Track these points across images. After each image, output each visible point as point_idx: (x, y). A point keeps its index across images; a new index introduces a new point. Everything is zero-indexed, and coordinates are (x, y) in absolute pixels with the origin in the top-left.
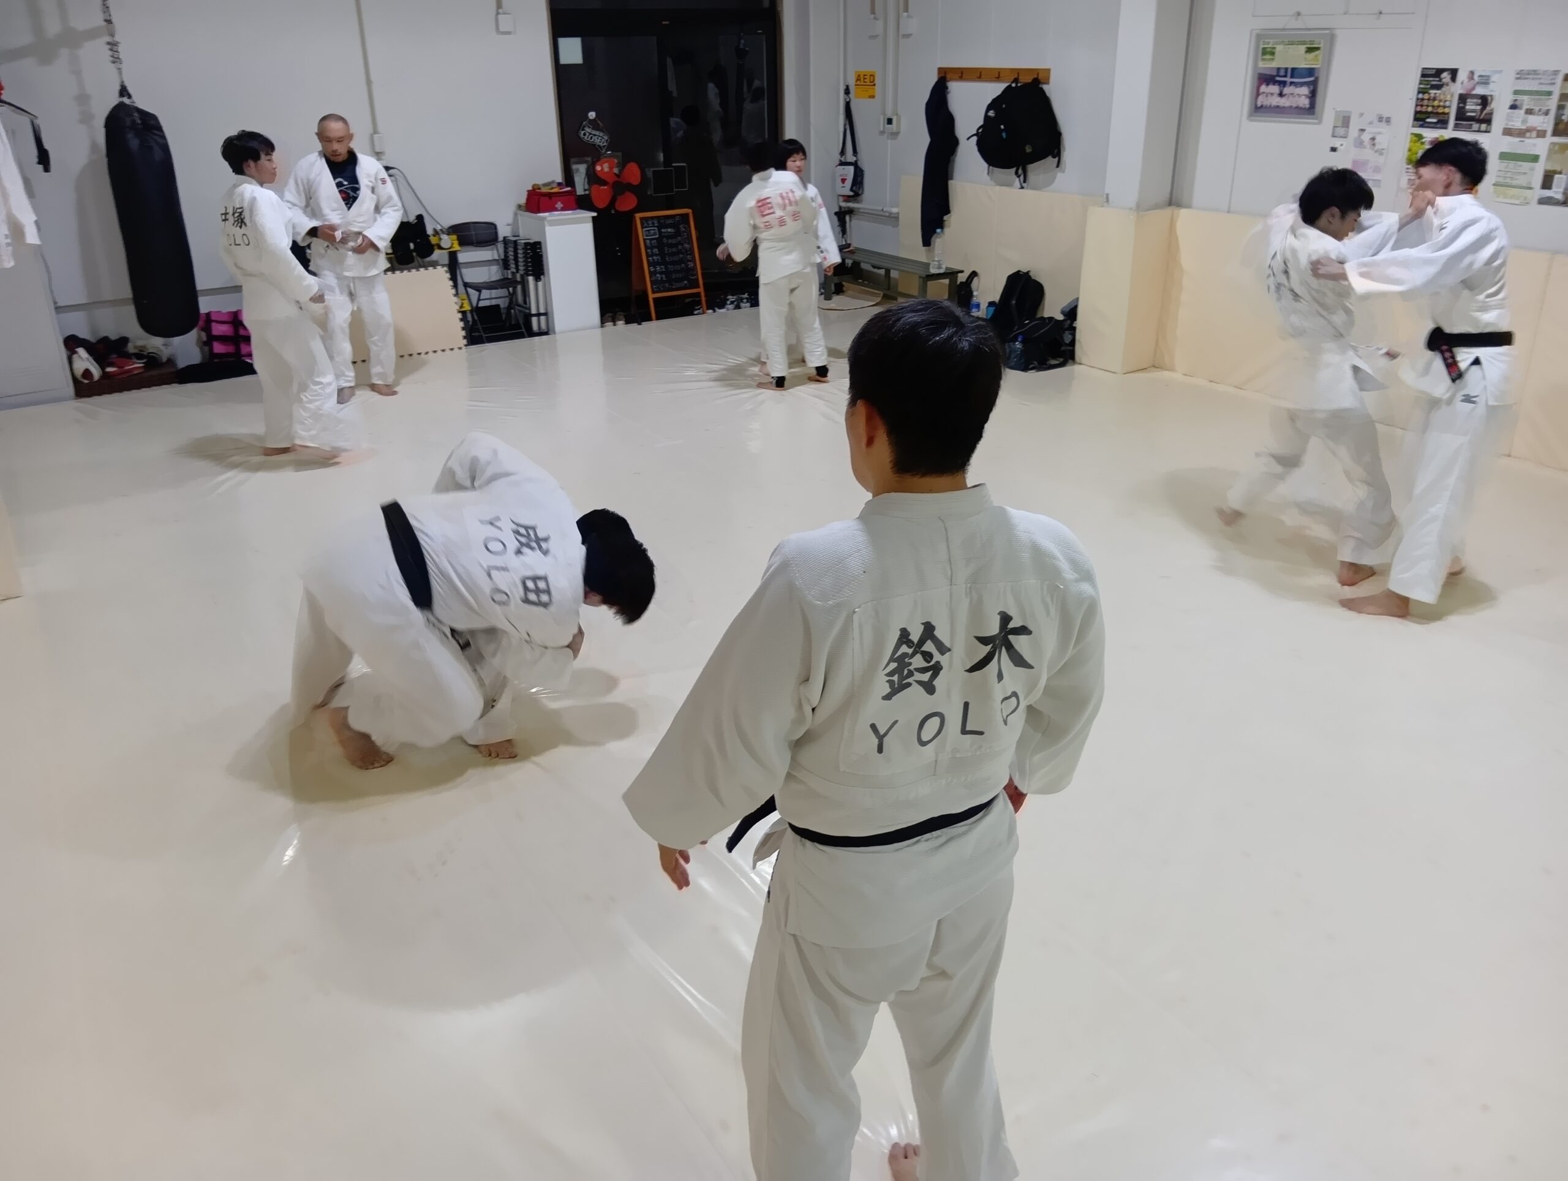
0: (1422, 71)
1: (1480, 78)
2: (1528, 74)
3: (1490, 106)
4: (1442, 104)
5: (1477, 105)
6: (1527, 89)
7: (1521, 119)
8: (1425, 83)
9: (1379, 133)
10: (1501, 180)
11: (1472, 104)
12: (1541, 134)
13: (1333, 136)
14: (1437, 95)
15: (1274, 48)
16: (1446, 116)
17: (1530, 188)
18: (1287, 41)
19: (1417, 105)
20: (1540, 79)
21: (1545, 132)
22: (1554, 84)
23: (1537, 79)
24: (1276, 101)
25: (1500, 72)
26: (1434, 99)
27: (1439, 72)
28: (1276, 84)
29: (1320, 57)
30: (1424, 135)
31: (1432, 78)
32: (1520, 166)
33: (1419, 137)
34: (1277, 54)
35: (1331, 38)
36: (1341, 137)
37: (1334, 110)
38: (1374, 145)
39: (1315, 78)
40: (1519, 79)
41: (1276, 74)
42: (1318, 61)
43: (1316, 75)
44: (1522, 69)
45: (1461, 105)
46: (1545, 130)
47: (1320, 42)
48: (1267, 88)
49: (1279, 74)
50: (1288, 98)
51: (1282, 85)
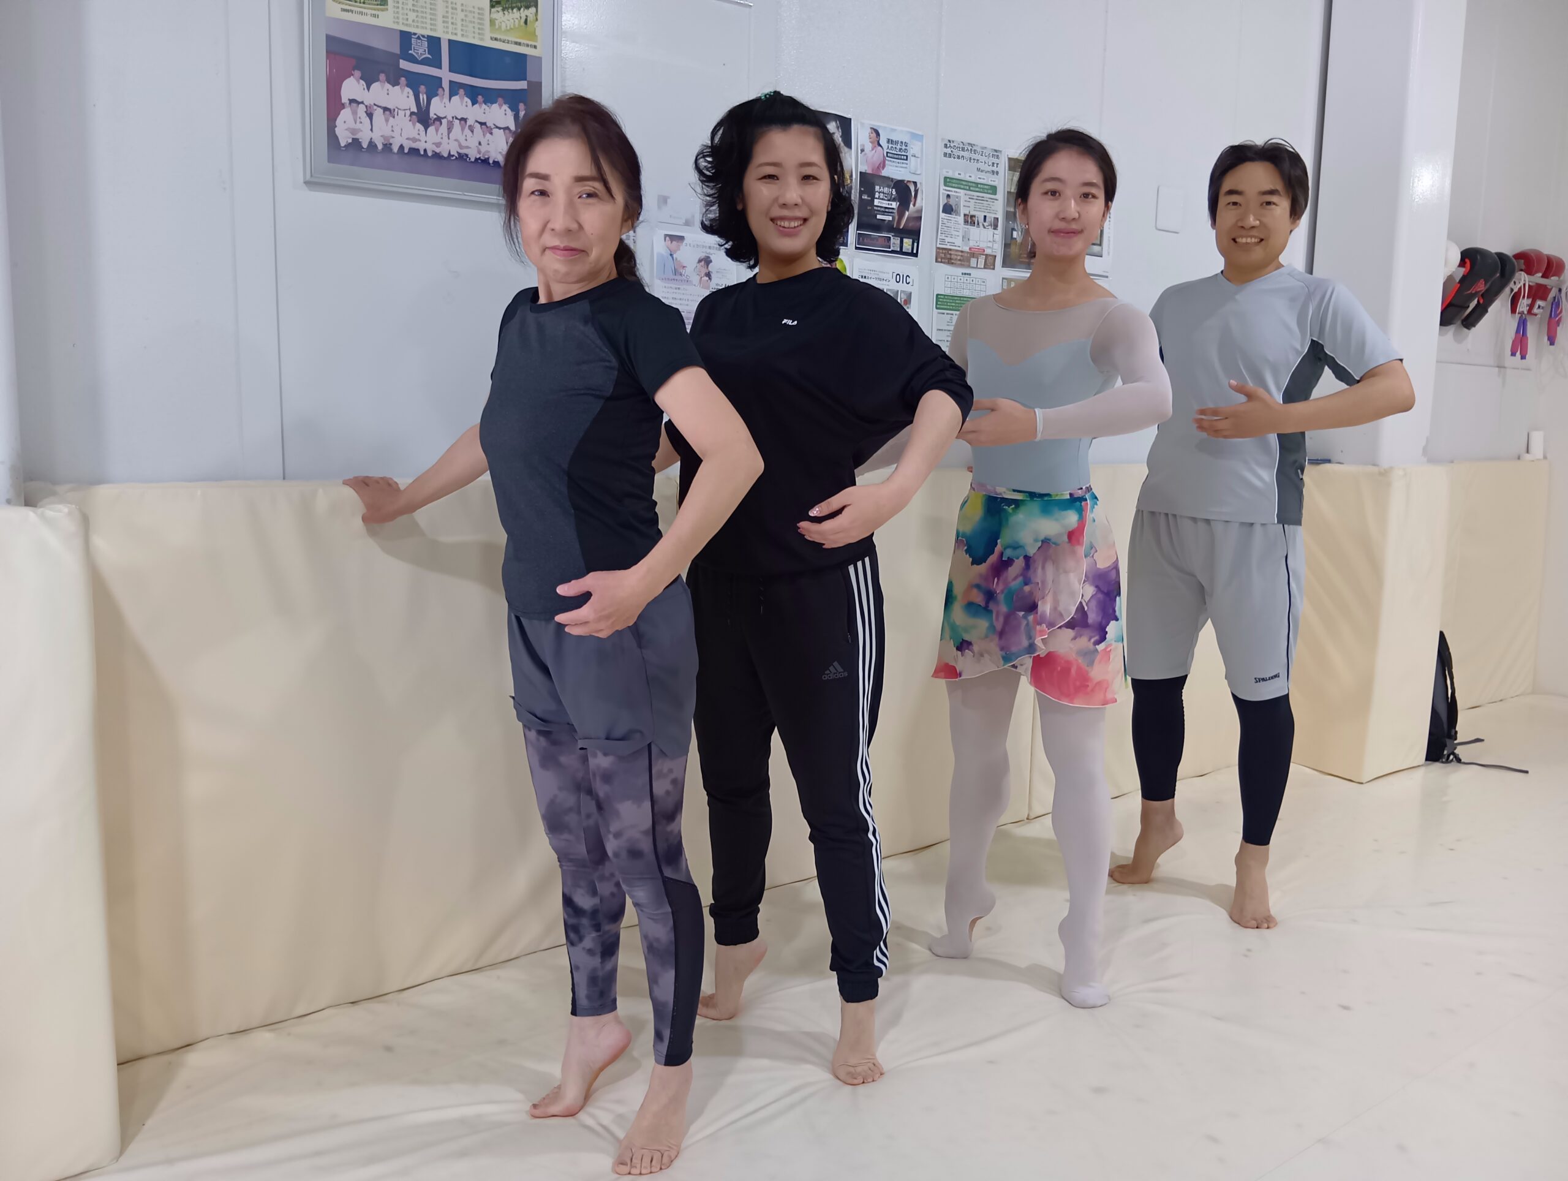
1: (890, 145)
2: (963, 149)
3: (914, 205)
5: (894, 200)
6: (961, 177)
7: (961, 234)
11: (882, 196)
12: (989, 264)
20: (978, 160)
21: (995, 256)
22: (997, 173)
23: (974, 160)
28: (403, 80)
38: (708, 275)
39: (529, 83)
40: (950, 156)
41: (396, 49)
42: (533, 35)
43: (531, 76)
44: (950, 139)
45: (865, 197)
46: (994, 254)
48: (368, 89)
49: (410, 52)
50: (450, 130)
51: (422, 88)
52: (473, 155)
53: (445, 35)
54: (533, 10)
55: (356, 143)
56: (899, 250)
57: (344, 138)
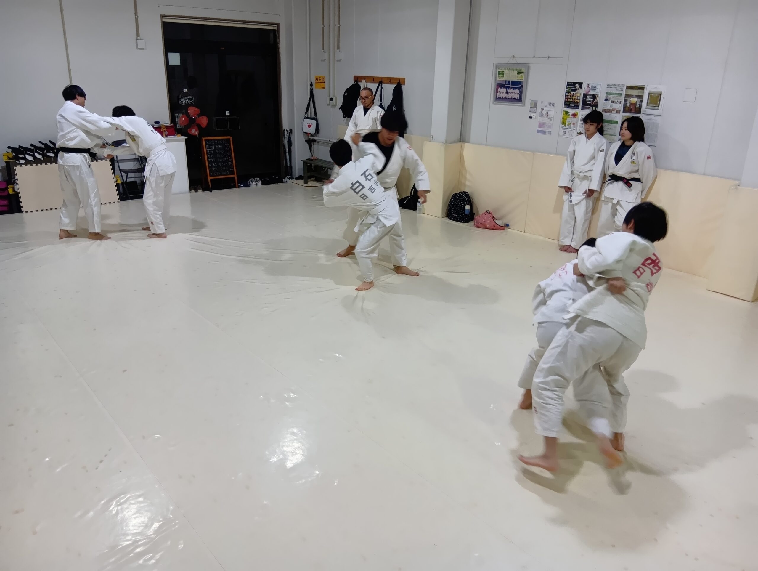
0: (567, 83)
1: (592, 87)
2: (612, 86)
3: (596, 99)
4: (576, 98)
5: (591, 99)
6: (611, 92)
7: (610, 105)
8: (569, 88)
9: (550, 111)
11: (589, 98)
12: (618, 112)
13: (530, 112)
14: (574, 94)
15: (504, 72)
16: (578, 103)
18: (509, 69)
19: (565, 98)
20: (617, 88)
21: (620, 111)
22: (623, 90)
23: (615, 88)
24: (504, 95)
25: (600, 84)
26: (573, 96)
27: (574, 84)
28: (505, 88)
29: (524, 76)
30: (569, 111)
31: (572, 86)
32: (610, 126)
33: (567, 112)
34: (505, 74)
35: (528, 68)
36: (534, 112)
37: (530, 100)
38: (548, 116)
39: (522, 86)
40: (608, 87)
41: (504, 83)
42: (523, 78)
43: (522, 84)
44: (609, 84)
45: (584, 98)
47: (523, 69)
48: (501, 89)
49: (506, 83)
50: (510, 94)
51: (507, 88)
52: (513, 98)
53: (511, 80)
54: (523, 74)
55: (499, 97)
56: (591, 109)
57: (498, 97)
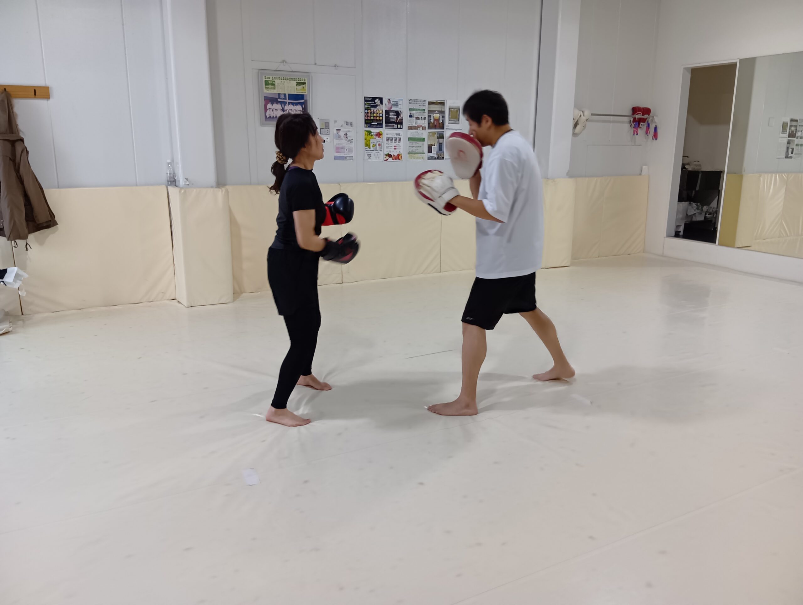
0: (365, 99)
2: (414, 101)
3: (401, 116)
4: (378, 115)
5: (395, 116)
6: (414, 108)
7: (415, 122)
8: (368, 104)
9: (349, 131)
10: (411, 151)
12: (424, 128)
14: (375, 111)
16: (381, 121)
17: (424, 153)
18: (282, 78)
19: (365, 116)
20: (419, 103)
21: (425, 127)
22: (425, 106)
25: (402, 100)
26: (374, 113)
27: (374, 99)
28: (279, 103)
29: (306, 88)
30: (372, 131)
31: (371, 102)
32: (418, 143)
33: (370, 132)
34: (276, 84)
35: (311, 78)
36: (326, 134)
38: (347, 137)
39: (305, 100)
40: (411, 103)
41: (277, 97)
42: (305, 90)
43: (305, 99)
44: (411, 99)
45: (387, 116)
46: (425, 126)
47: (305, 79)
48: (272, 105)
49: (280, 97)
51: (283, 104)
53: (287, 93)
54: (305, 85)
55: (270, 117)
57: (268, 116)
